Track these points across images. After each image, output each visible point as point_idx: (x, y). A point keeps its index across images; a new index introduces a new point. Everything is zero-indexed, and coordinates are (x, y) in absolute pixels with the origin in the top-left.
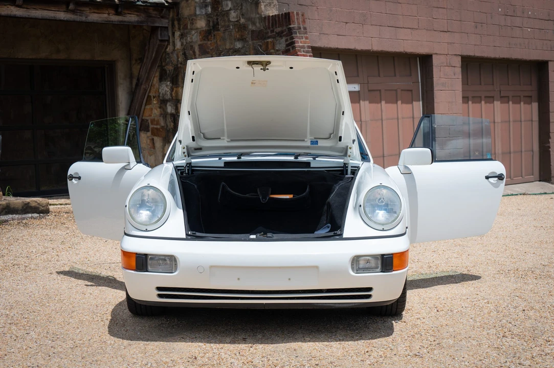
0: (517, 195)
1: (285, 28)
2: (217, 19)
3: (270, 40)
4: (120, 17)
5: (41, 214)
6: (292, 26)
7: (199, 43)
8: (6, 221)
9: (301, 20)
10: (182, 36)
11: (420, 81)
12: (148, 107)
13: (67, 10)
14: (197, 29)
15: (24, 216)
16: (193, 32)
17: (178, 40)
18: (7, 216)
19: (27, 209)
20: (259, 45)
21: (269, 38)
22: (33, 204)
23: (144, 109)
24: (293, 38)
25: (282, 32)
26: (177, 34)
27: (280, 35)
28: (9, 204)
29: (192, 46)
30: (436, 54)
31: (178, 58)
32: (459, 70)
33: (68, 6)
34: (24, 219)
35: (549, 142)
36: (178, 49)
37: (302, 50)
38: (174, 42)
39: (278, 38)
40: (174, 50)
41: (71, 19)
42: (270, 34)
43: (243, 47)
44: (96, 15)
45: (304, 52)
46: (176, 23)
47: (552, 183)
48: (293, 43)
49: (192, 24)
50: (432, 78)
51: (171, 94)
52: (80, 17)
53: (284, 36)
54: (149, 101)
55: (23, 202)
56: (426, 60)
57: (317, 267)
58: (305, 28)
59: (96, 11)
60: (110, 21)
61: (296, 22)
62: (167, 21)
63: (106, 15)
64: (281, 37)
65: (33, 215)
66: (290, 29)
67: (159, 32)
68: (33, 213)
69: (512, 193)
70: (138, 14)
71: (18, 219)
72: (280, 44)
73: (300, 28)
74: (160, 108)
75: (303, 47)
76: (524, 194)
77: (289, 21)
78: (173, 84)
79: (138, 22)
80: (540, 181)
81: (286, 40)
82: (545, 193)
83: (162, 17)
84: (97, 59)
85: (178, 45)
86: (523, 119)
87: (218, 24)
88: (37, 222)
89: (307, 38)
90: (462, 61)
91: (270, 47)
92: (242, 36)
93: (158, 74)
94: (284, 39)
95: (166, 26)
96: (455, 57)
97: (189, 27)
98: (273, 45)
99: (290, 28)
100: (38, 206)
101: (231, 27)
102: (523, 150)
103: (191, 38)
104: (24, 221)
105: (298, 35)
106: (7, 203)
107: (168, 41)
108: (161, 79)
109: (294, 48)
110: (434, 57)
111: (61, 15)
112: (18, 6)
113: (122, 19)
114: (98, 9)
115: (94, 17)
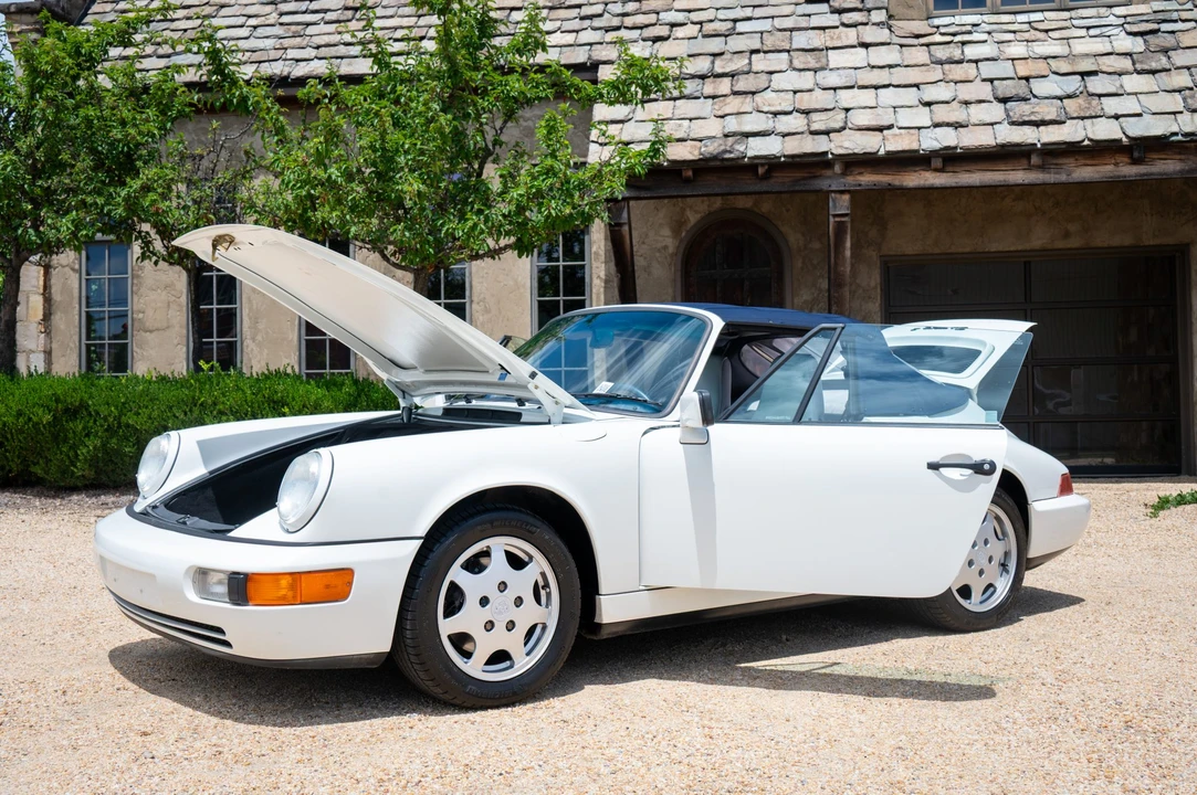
4: (1142, 167)
13: (1030, 168)
33: (1029, 159)
41: (1038, 181)
44: (1090, 169)
52: (1057, 176)
59: (1089, 162)
60: (1119, 177)
63: (1110, 167)
70: (1183, 157)
79: (1181, 172)
84: (1147, 243)
111: (1018, 176)
112: (936, 170)
113: (1145, 171)
114: (1093, 157)
115: (1085, 172)
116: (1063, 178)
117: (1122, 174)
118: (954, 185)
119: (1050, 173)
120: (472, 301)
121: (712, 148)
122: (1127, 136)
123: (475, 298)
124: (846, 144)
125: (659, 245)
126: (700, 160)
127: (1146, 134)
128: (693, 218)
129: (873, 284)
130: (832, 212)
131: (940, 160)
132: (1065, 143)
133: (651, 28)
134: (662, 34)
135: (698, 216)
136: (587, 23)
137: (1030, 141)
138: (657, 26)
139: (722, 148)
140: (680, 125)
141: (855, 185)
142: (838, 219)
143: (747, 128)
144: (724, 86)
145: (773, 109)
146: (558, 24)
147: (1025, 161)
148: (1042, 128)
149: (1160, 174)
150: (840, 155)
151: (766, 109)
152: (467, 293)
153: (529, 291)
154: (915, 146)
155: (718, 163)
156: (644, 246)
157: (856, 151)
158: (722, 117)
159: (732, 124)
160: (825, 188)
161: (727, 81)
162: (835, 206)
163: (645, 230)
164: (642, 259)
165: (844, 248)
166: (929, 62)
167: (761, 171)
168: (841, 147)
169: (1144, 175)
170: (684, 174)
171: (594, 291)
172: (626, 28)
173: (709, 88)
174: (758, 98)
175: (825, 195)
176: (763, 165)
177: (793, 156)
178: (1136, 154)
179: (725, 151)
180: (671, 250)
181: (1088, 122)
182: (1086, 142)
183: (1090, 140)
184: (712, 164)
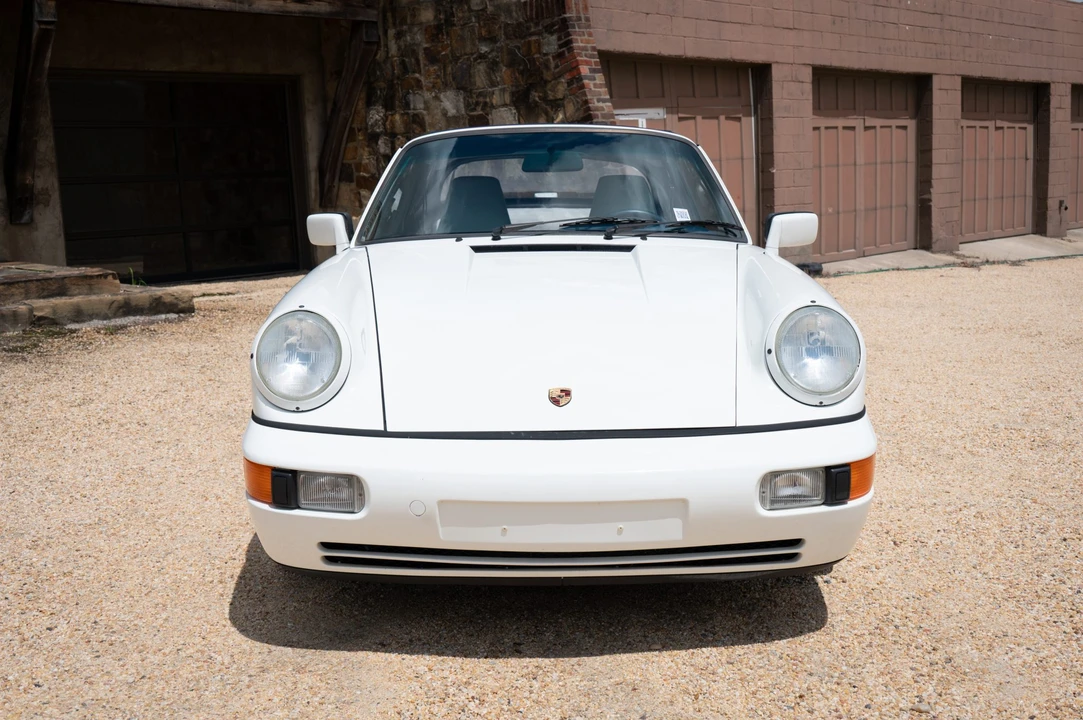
0: (888, 270)
1: (556, 19)
2: (452, 8)
3: (534, 38)
4: (303, 5)
5: (182, 315)
6: (567, 15)
7: (426, 46)
8: (123, 327)
9: (581, 6)
10: (399, 36)
11: (752, 103)
12: (351, 145)
14: (421, 24)
15: (153, 318)
16: (416, 29)
17: (393, 42)
18: (126, 318)
19: (158, 307)
20: (516, 47)
21: (531, 34)
22: (168, 299)
23: (345, 148)
24: (569, 34)
25: (553, 25)
26: (391, 32)
27: (549, 30)
28: (129, 299)
29: (414, 51)
30: (777, 62)
31: (394, 70)
32: (808, 87)
34: (152, 323)
35: (930, 193)
36: (393, 56)
37: (584, 53)
38: (386, 46)
39: (546, 35)
40: (387, 57)
41: (227, 9)
42: (533, 30)
43: (492, 51)
45: (586, 56)
46: (389, 15)
47: (933, 252)
48: (570, 42)
49: (414, 16)
50: (770, 98)
51: (384, 125)
52: (241, 5)
53: (555, 31)
54: (352, 137)
55: (151, 296)
56: (761, 73)
57: (684, 502)
58: (587, 19)
60: (287, 12)
61: (574, 9)
62: (375, 12)
64: (552, 33)
65: (168, 315)
66: (565, 21)
67: (364, 30)
68: (168, 312)
69: (880, 267)
71: (144, 324)
72: (549, 44)
73: (579, 19)
74: (368, 146)
75: (585, 49)
76: (898, 269)
77: (564, 7)
78: (386, 111)
79: (330, 13)
80: (915, 249)
81: (559, 39)
82: (926, 267)
83: (368, 6)
84: (272, 73)
85: (393, 48)
86: (894, 160)
87: (452, 15)
88: (174, 327)
89: (590, 35)
90: (814, 74)
91: (534, 50)
92: (489, 32)
93: (363, 95)
94: (555, 37)
95: (375, 20)
96: (803, 68)
97: (409, 21)
98: (539, 45)
99: (565, 18)
100: (175, 301)
101: (473, 19)
102: (894, 204)
103: (413, 39)
104: (152, 327)
105: (577, 29)
106: (125, 299)
107: (378, 43)
108: (369, 103)
109: (571, 49)
110: (774, 67)
116: (245, 7)
117: (289, 9)
130: (37, 16)
142: (43, 27)
149: (315, 13)
162: (41, 11)
165: (44, 58)
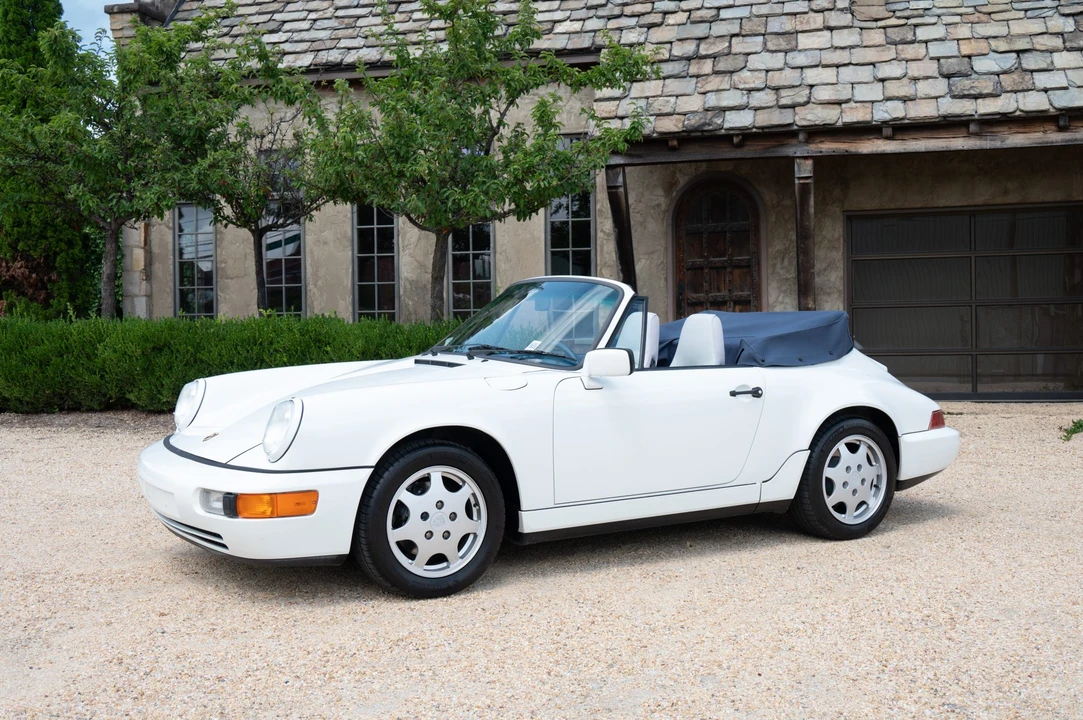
4: (1067, 134)
13: (970, 135)
33: (968, 128)
44: (1021, 136)
59: (1020, 130)
60: (1047, 142)
63: (1040, 135)
84: (1077, 199)
111: (959, 143)
112: (888, 138)
113: (1070, 137)
114: (1024, 126)
115: (1017, 139)
116: (998, 144)
117: (1050, 140)
118: (902, 151)
119: (986, 140)
120: (495, 253)
121: (693, 121)
122: (1054, 108)
123: (498, 249)
124: (809, 117)
125: (654, 203)
126: (683, 131)
127: (1071, 105)
128: (682, 181)
129: (836, 236)
130: (797, 175)
131: (891, 129)
132: (999, 114)
133: (646, 16)
134: (655, 21)
135: (687, 178)
136: (592, 13)
137: (969, 112)
138: (652, 15)
139: (703, 121)
140: (668, 102)
141: (817, 152)
142: (802, 181)
143: (724, 103)
144: (707, 67)
145: (747, 86)
146: (568, 13)
147: (964, 130)
148: (980, 101)
150: (803, 126)
151: (741, 86)
152: (492, 245)
153: (543, 243)
154: (868, 118)
155: (699, 134)
156: (641, 204)
157: (817, 123)
158: (704, 93)
159: (712, 100)
160: (791, 154)
161: (709, 62)
162: (799, 170)
163: (641, 190)
164: (638, 215)
165: (808, 205)
166: (884, 43)
167: (736, 140)
168: (804, 119)
169: (1069, 140)
170: (670, 143)
171: (598, 242)
172: (626, 16)
173: (693, 69)
174: (735, 77)
175: (790, 161)
176: (737, 135)
177: (762, 128)
178: (1062, 123)
179: (705, 124)
180: (663, 207)
181: (1020, 95)
182: (1018, 113)
183: (1022, 111)
184: (694, 134)
